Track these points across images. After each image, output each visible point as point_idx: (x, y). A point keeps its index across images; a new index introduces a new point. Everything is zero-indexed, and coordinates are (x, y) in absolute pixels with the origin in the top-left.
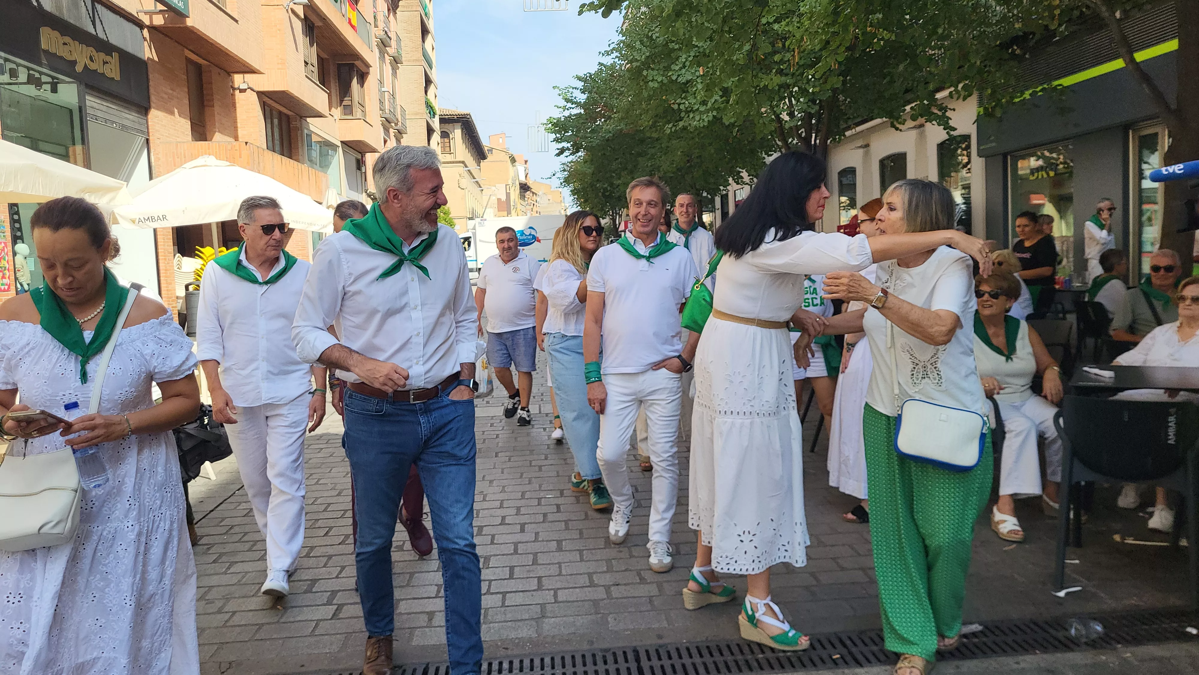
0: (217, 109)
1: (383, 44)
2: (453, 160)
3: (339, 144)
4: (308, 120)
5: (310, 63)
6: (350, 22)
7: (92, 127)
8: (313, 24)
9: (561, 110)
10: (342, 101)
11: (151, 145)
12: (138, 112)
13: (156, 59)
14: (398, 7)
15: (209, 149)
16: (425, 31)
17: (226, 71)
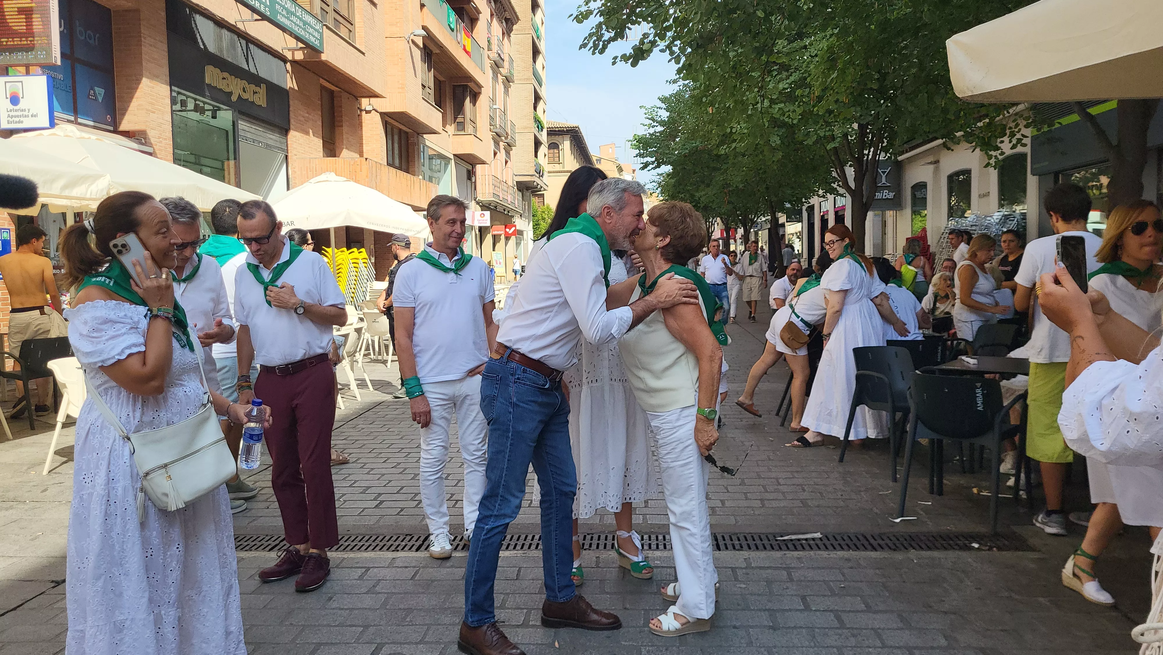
0: (345, 129)
1: (497, 66)
2: (561, 169)
3: (452, 157)
4: (425, 136)
5: (427, 86)
6: (465, 49)
7: (242, 146)
8: (431, 52)
9: (646, 127)
10: (455, 118)
11: (289, 160)
12: (280, 133)
13: (296, 88)
14: (512, 30)
15: (336, 164)
16: (536, 52)
17: (354, 96)
